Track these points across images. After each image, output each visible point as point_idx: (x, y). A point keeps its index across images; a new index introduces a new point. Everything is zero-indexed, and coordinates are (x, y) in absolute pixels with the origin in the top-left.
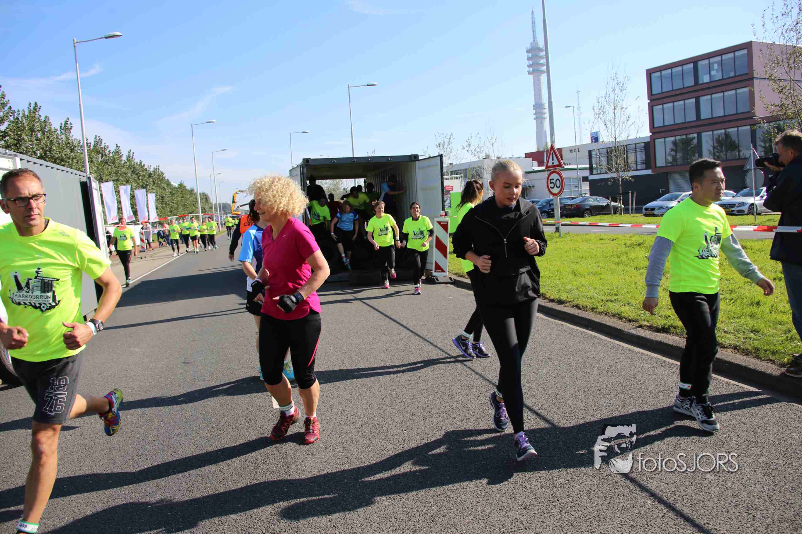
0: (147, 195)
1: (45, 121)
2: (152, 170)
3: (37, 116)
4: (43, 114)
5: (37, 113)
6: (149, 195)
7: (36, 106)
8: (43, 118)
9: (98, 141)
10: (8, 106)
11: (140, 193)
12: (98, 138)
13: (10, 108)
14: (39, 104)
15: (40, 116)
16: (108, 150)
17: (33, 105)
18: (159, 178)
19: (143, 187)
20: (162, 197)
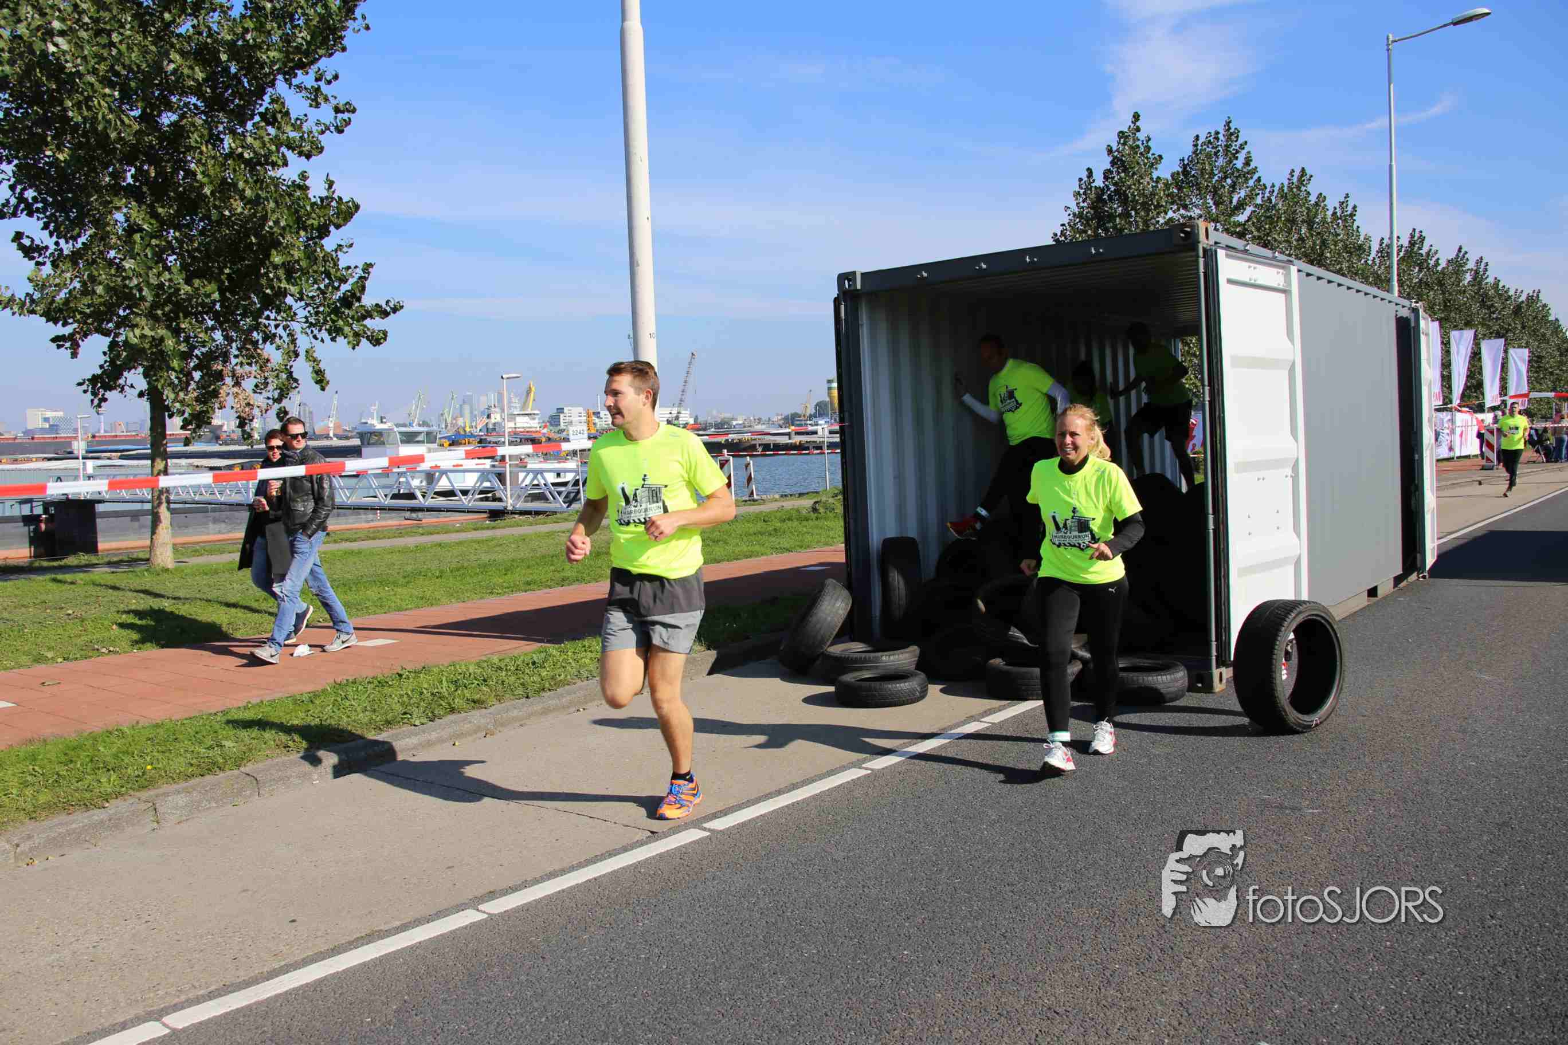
0: (1506, 351)
1: (1317, 204)
2: (1523, 298)
3: (1303, 194)
4: (1314, 189)
5: (1303, 188)
6: (1511, 351)
7: (1302, 176)
8: (1313, 199)
9: (1416, 240)
10: (1255, 177)
11: (1491, 350)
12: (1417, 235)
13: (1259, 180)
14: (1308, 172)
15: (1309, 193)
16: (1434, 259)
17: (1297, 174)
18: (1536, 317)
19: (1499, 336)
20: (1539, 357)
